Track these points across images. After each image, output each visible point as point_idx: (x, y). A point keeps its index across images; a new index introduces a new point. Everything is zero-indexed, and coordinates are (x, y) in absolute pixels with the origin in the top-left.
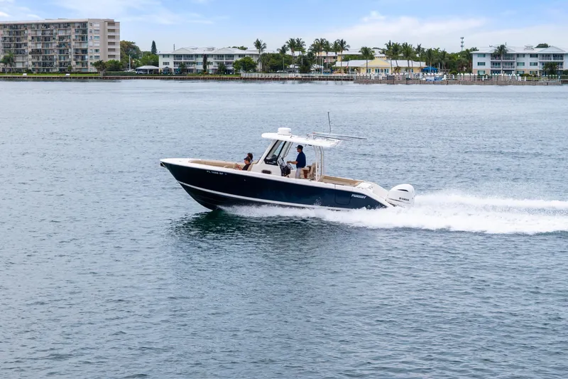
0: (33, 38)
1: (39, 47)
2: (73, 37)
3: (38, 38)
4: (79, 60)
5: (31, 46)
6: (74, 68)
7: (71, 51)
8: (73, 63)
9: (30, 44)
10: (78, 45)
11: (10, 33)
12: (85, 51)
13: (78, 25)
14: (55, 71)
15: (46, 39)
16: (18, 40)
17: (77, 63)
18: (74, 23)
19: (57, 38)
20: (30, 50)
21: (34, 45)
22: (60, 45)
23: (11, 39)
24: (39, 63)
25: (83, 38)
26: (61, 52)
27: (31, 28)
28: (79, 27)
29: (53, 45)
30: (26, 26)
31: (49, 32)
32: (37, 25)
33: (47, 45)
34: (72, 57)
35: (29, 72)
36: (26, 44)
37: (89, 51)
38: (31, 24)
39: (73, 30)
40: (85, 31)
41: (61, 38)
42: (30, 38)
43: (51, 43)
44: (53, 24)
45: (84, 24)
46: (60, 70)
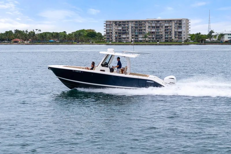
0: (149, 27)
1: (153, 30)
2: (173, 26)
3: (153, 27)
4: (177, 36)
5: (148, 30)
6: (174, 40)
7: (173, 32)
8: (173, 38)
9: (147, 29)
10: (176, 30)
11: (135, 24)
12: (181, 32)
13: (176, 21)
14: (162, 41)
15: (157, 27)
16: (141, 27)
17: (175, 38)
18: (174, 20)
19: (164, 27)
20: (147, 32)
21: (150, 30)
22: (165, 30)
23: (136, 27)
24: (153, 38)
25: (179, 27)
26: (166, 33)
27: (148, 22)
28: (177, 22)
29: (161, 30)
30: (145, 21)
31: (159, 24)
32: (152, 21)
33: (158, 30)
34: (173, 35)
35: (147, 42)
36: (145, 30)
37: (182, 32)
38: (148, 21)
39: (173, 23)
40: (180, 24)
41: (166, 27)
42: (147, 27)
43: (160, 29)
44: (161, 21)
45: (180, 21)
46: (165, 41)
